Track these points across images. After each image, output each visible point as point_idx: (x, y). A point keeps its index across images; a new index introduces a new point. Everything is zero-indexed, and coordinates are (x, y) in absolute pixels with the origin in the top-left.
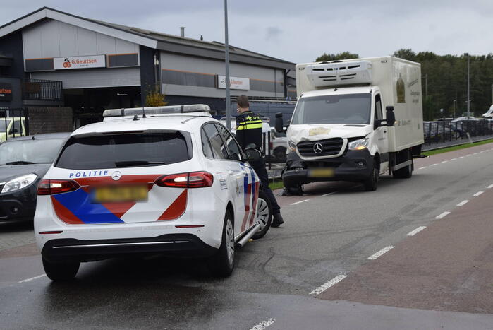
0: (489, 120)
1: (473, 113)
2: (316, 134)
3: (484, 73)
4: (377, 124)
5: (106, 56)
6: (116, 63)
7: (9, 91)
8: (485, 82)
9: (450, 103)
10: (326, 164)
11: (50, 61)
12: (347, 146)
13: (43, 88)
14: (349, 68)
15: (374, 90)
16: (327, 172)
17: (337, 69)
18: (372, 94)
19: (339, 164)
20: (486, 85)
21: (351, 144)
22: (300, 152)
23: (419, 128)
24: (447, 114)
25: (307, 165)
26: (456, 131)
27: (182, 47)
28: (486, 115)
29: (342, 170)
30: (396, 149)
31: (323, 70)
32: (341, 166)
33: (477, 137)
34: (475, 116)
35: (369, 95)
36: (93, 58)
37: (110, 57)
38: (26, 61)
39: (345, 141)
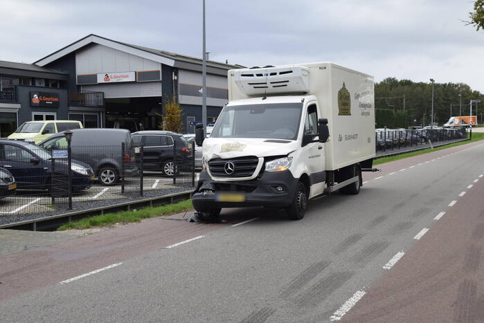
0: (448, 129)
1: (437, 124)
2: (228, 150)
3: (446, 95)
4: (307, 140)
5: (136, 72)
6: (143, 78)
7: (56, 100)
8: (446, 102)
9: (422, 116)
10: (239, 188)
11: (95, 77)
12: (264, 167)
13: (87, 97)
14: (281, 73)
15: (308, 100)
17: (267, 75)
18: (304, 104)
19: (254, 188)
20: (446, 104)
21: (268, 164)
22: (211, 171)
23: (369, 141)
24: (418, 124)
26: (422, 137)
27: (188, 64)
28: (446, 125)
29: (256, 195)
30: (336, 166)
31: (252, 75)
32: (254, 191)
33: (438, 143)
34: (439, 126)
35: (300, 106)
36: (126, 74)
37: (139, 73)
38: (78, 76)
39: (261, 161)
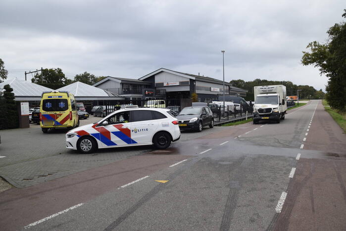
4: (280, 104)
5: (179, 82)
7: (152, 92)
16: (268, 118)
17: (267, 88)
18: (278, 95)
19: (271, 115)
22: (259, 112)
25: (261, 115)
31: (263, 88)
36: (175, 82)
38: (156, 83)
39: (272, 109)
